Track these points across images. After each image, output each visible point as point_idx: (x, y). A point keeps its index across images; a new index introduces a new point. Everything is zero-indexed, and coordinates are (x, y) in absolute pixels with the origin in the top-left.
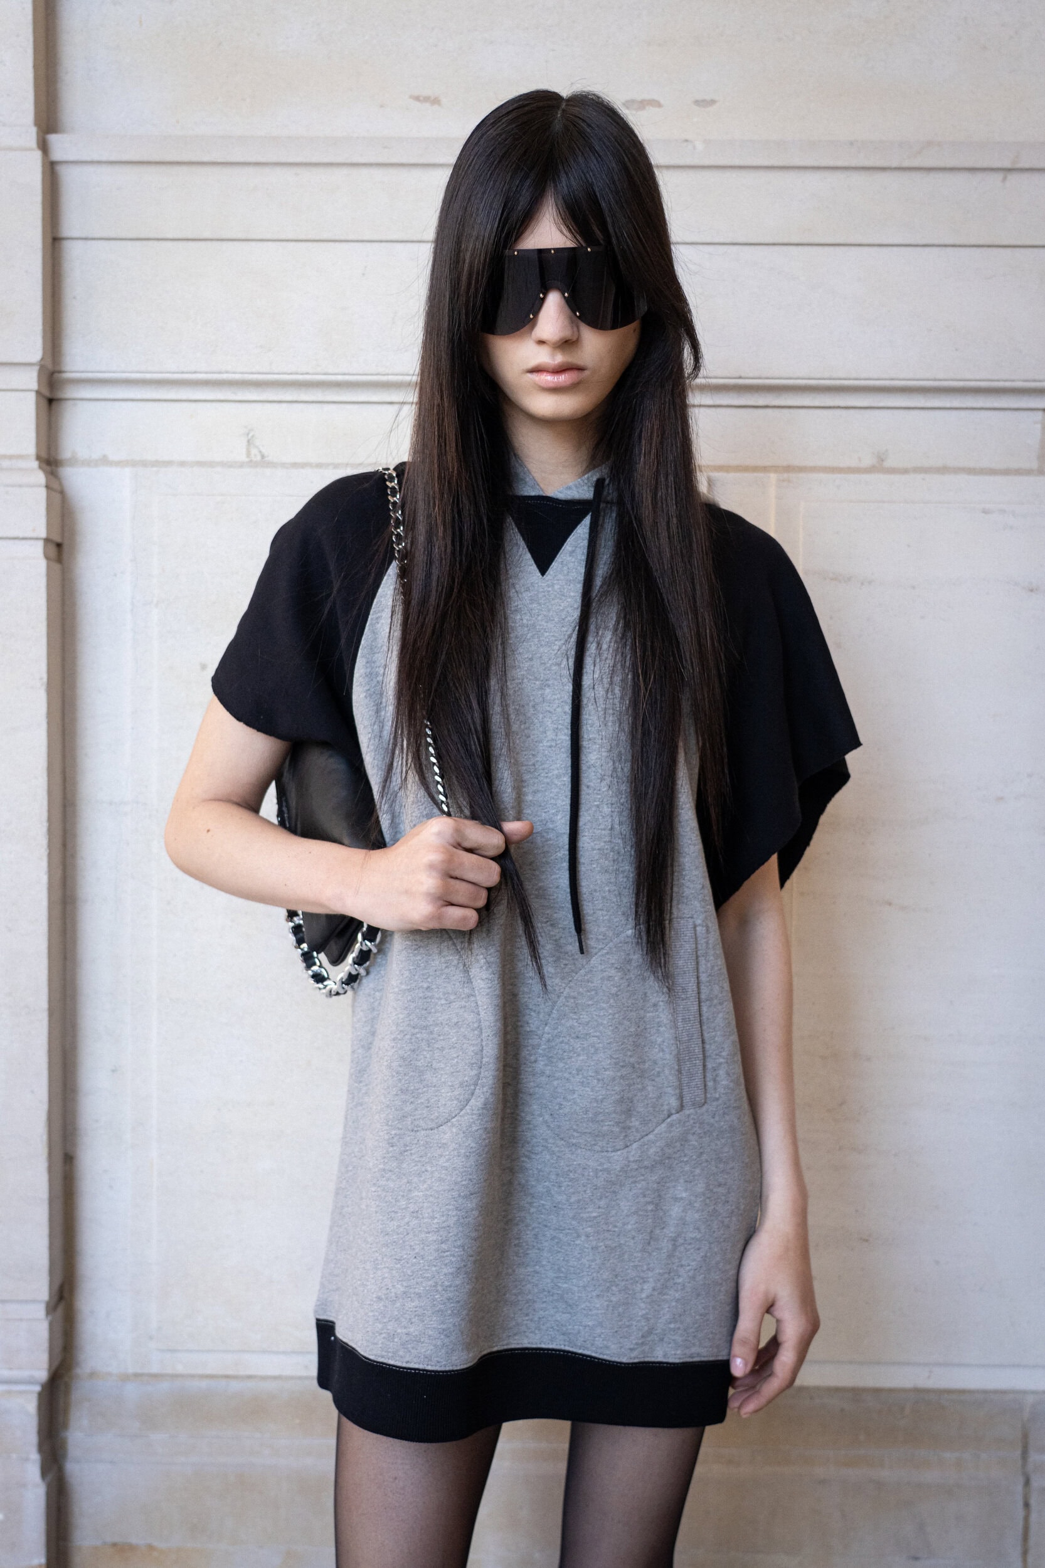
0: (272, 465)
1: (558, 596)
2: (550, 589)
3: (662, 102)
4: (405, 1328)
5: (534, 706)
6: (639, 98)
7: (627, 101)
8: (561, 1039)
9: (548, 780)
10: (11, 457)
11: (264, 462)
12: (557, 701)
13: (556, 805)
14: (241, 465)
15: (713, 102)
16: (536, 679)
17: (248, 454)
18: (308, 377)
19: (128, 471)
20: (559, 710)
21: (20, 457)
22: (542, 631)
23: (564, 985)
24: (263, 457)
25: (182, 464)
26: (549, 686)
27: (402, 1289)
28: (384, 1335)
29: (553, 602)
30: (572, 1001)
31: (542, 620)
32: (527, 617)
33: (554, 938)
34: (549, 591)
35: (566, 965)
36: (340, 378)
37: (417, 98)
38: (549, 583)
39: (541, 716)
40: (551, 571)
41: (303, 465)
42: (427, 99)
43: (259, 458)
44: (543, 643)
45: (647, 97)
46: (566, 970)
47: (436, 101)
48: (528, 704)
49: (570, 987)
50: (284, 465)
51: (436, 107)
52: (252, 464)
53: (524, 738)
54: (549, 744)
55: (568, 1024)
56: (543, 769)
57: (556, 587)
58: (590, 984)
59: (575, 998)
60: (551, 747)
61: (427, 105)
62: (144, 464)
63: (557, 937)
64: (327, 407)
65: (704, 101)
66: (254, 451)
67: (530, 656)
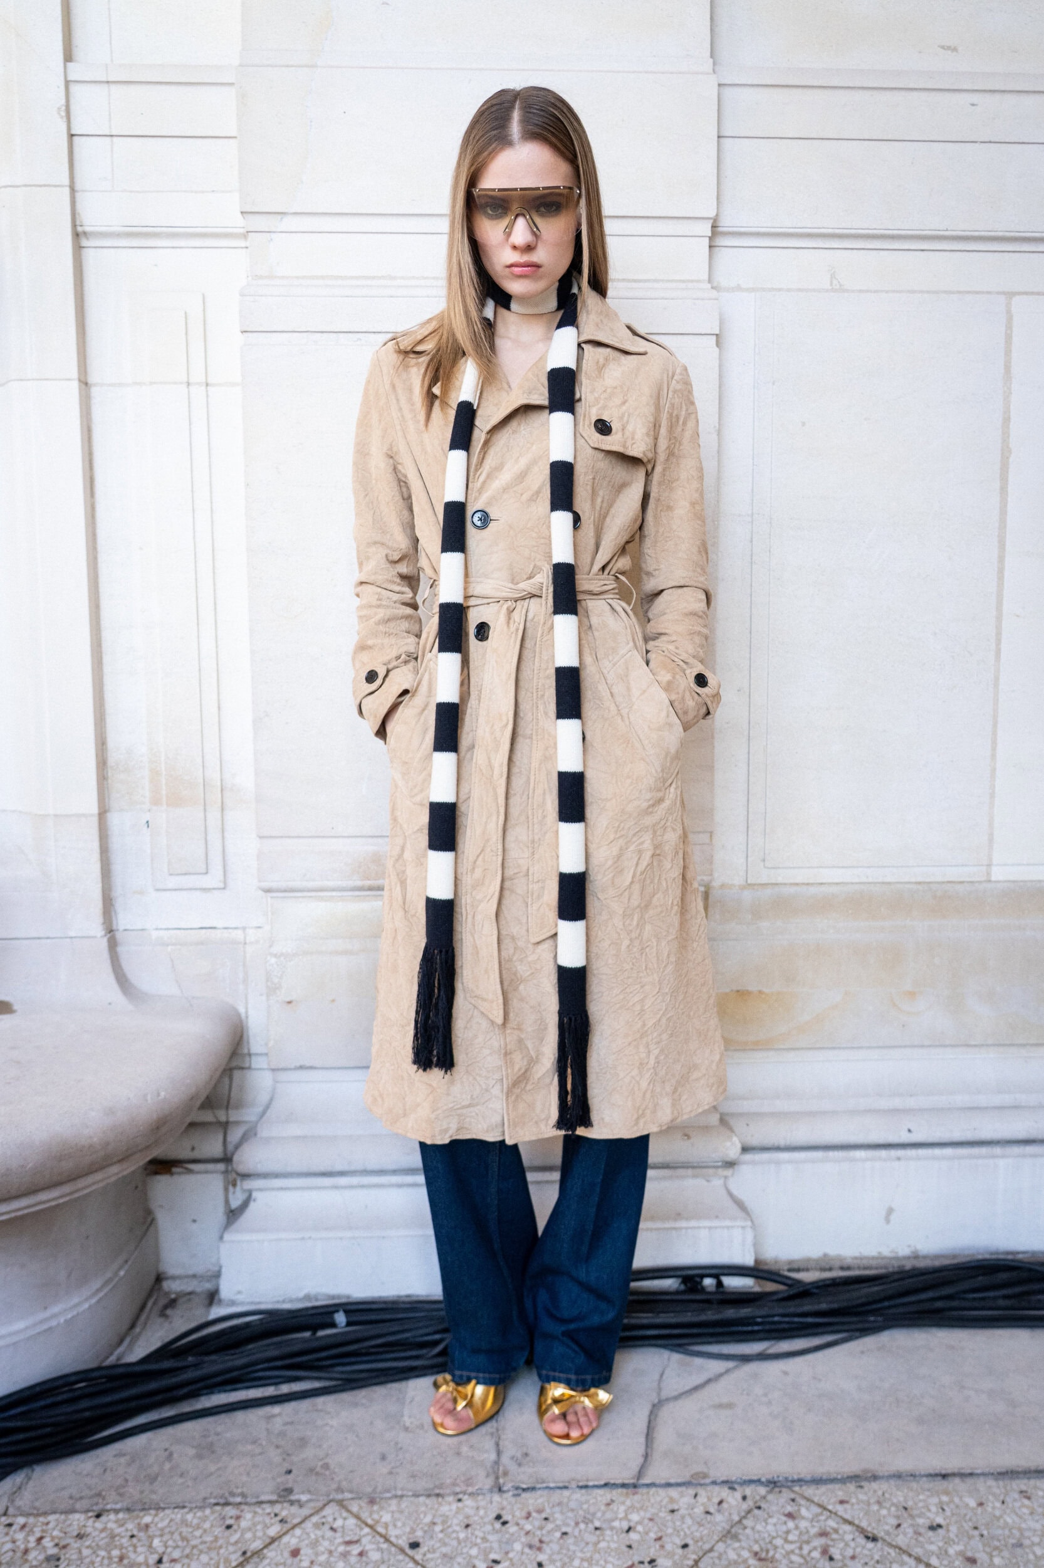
0: (847, 291)
10: (692, 281)
11: (842, 290)
14: (827, 291)
17: (831, 284)
18: (875, 232)
19: (753, 294)
21: (698, 281)
24: (841, 285)
25: (789, 290)
36: (895, 232)
37: (943, 47)
41: (867, 291)
42: (949, 48)
43: (838, 287)
47: (955, 50)
50: (853, 291)
51: (955, 53)
52: (833, 290)
61: (949, 52)
62: (763, 290)
64: (882, 253)
66: (835, 282)
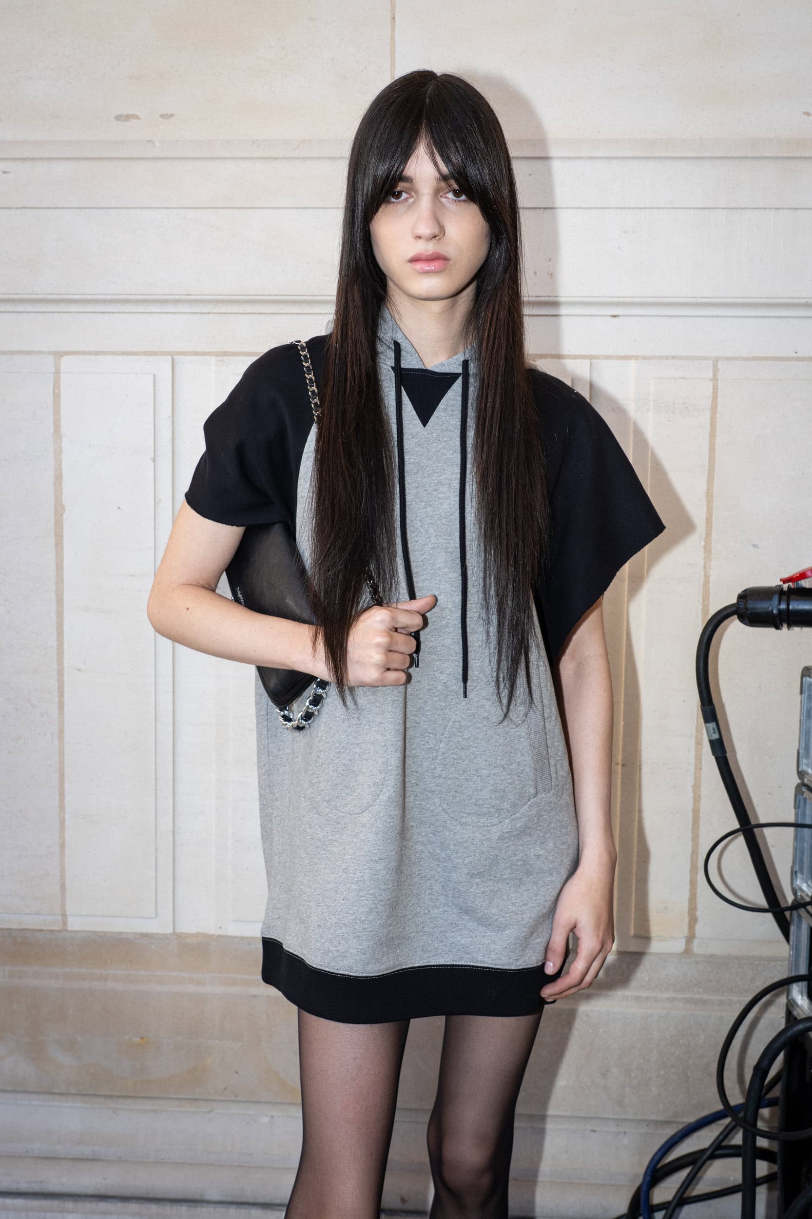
1: (435, 441)
2: (430, 436)
3: (140, 116)
4: (336, 947)
5: (420, 520)
6: (125, 113)
7: (118, 116)
8: (452, 751)
9: (433, 571)
12: (436, 516)
13: (439, 588)
15: (172, 115)
16: (422, 501)
20: (438, 522)
22: (425, 467)
23: (451, 713)
26: (430, 505)
27: (335, 920)
28: (321, 952)
29: (432, 446)
30: (458, 724)
31: (424, 459)
32: (414, 457)
33: (443, 682)
34: (429, 438)
35: (452, 699)
38: (429, 432)
39: (426, 526)
40: (430, 423)
44: (426, 475)
45: (129, 112)
46: (453, 703)
48: (416, 519)
49: (456, 715)
53: (414, 543)
54: (432, 546)
55: (456, 740)
56: (429, 564)
57: (434, 435)
58: (469, 711)
59: (459, 722)
60: (434, 548)
63: (445, 681)
65: (167, 115)
67: (417, 485)
